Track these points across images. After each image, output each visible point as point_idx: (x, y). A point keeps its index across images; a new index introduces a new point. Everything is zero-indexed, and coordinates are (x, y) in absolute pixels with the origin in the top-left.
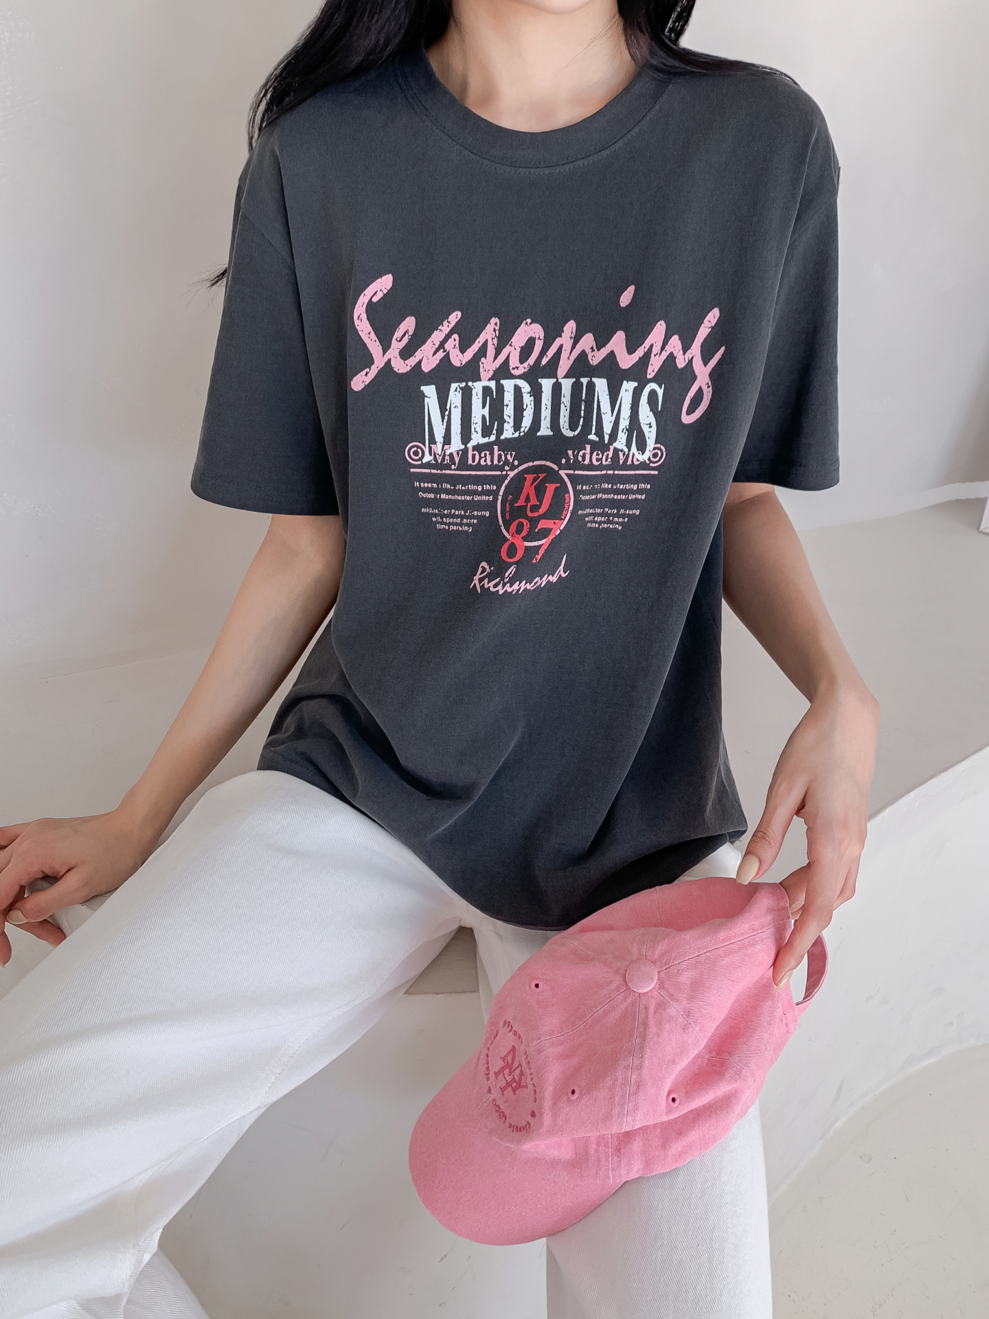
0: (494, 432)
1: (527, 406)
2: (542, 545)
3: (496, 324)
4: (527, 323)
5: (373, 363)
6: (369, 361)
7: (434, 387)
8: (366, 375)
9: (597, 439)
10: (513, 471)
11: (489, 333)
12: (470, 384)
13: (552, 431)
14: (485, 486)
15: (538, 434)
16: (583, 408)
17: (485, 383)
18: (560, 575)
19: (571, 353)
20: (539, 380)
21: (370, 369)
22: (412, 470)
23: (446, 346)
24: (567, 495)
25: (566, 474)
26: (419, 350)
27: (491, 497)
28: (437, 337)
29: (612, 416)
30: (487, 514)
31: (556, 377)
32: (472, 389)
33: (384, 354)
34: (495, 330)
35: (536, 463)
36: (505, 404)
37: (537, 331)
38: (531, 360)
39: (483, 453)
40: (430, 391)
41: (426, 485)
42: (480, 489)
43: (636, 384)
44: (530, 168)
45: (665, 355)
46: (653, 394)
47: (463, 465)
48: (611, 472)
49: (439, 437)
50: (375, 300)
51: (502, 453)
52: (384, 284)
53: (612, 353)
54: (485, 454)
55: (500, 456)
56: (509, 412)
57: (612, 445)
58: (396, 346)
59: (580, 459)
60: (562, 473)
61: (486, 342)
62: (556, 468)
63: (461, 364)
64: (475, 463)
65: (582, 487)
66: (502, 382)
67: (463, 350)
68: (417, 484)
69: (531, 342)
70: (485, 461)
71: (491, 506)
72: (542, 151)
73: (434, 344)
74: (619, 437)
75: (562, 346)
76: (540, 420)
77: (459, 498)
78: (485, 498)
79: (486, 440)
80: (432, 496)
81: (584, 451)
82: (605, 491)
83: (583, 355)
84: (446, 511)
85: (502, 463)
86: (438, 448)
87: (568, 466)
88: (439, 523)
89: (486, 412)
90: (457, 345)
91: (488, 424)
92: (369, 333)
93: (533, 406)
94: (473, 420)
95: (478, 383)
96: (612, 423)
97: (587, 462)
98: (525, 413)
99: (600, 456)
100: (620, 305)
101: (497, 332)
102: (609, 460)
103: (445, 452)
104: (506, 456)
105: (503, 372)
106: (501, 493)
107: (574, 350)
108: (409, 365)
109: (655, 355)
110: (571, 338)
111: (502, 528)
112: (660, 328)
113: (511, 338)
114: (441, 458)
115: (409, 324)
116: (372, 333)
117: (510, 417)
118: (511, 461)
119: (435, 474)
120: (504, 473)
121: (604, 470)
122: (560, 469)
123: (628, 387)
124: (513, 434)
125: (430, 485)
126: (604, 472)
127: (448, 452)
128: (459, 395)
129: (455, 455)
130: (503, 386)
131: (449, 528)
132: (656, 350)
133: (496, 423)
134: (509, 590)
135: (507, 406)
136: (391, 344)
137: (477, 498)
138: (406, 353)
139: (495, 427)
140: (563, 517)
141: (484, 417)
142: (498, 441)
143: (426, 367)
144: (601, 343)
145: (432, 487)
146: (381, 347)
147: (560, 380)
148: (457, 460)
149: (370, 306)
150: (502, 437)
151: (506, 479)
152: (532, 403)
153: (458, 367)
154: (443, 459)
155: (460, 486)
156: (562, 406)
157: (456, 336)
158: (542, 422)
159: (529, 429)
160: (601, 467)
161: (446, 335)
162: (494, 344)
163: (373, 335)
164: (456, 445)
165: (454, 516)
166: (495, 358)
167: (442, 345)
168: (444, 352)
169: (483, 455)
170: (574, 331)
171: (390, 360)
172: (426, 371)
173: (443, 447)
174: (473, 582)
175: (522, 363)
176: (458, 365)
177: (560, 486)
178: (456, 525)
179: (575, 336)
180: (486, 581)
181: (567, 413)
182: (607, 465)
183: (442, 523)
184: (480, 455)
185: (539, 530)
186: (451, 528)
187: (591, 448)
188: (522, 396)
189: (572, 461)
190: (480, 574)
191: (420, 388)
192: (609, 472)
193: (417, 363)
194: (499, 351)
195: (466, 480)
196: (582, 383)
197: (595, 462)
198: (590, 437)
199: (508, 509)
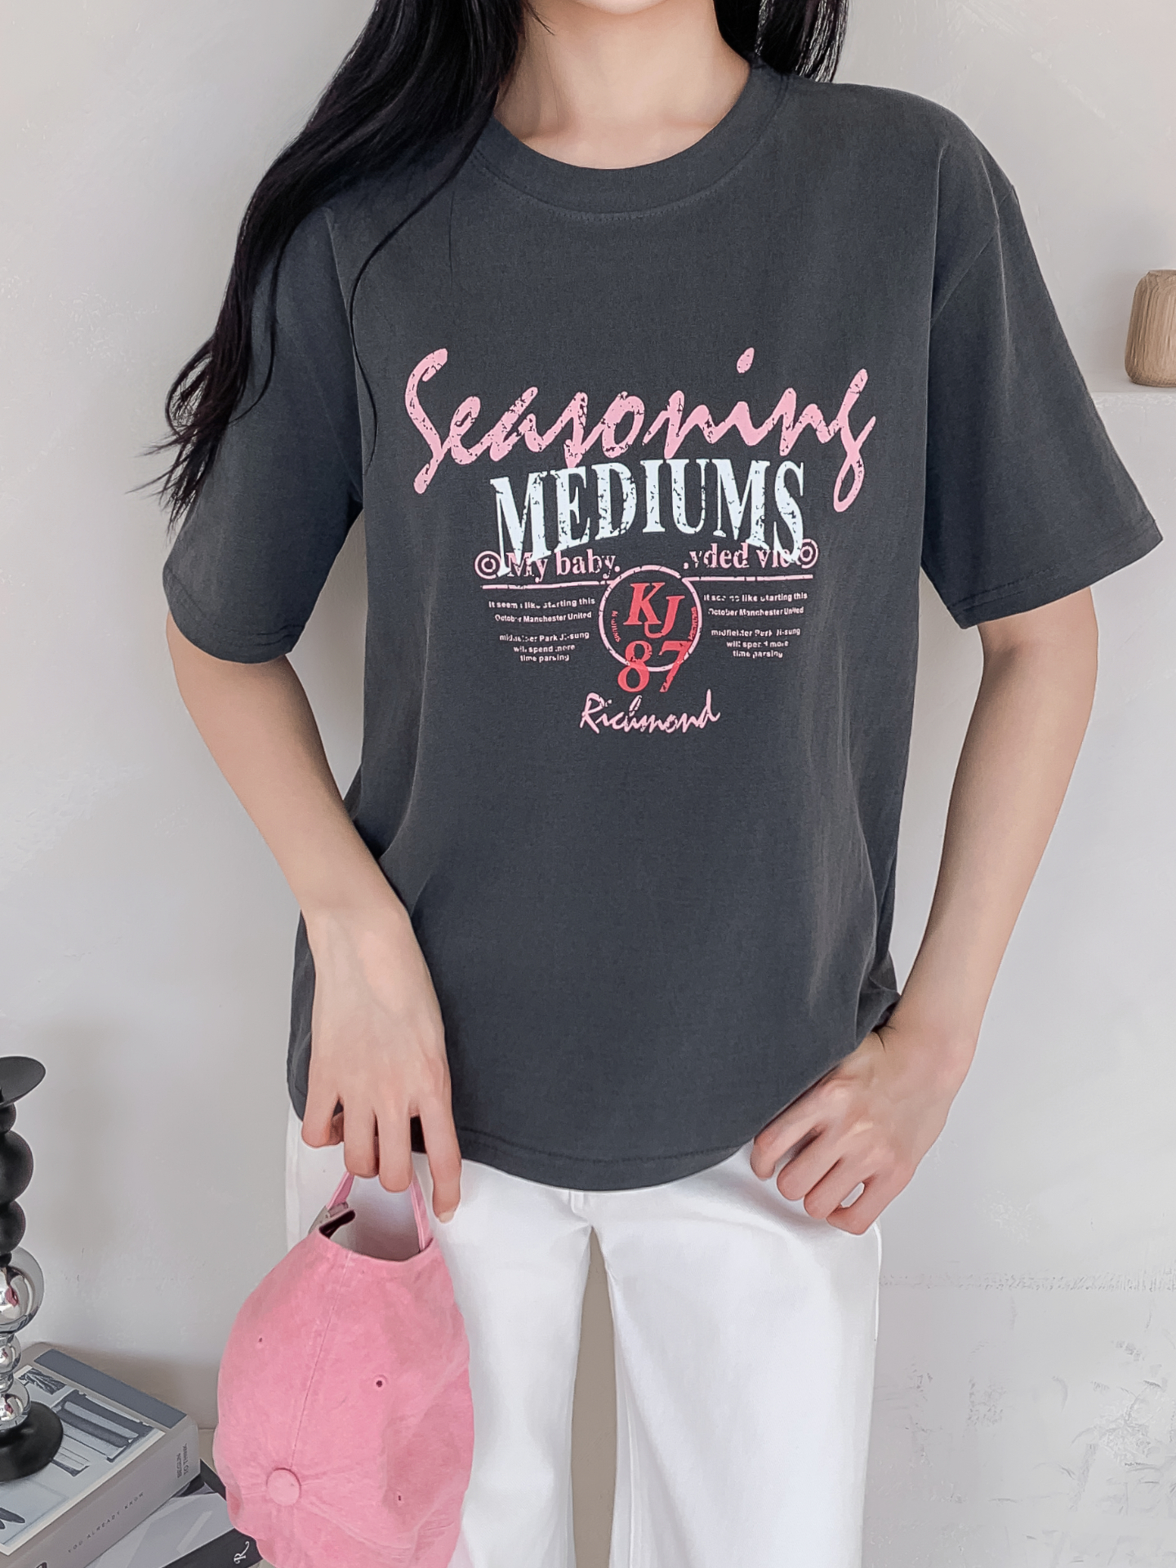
0: (587, 531)
1: (627, 495)
3: (583, 400)
4: (622, 397)
5: (431, 455)
6: (428, 455)
7: (507, 479)
8: (425, 472)
9: (725, 535)
10: (613, 579)
11: (576, 409)
12: (553, 472)
13: (663, 526)
14: (580, 601)
15: (645, 531)
16: (703, 497)
17: (572, 470)
18: (708, 718)
19: (680, 428)
20: (642, 462)
21: (429, 464)
22: (485, 587)
23: (520, 428)
25: (692, 583)
26: (487, 435)
27: (590, 613)
28: (508, 419)
29: (741, 505)
30: (588, 635)
31: (663, 458)
32: (556, 479)
33: (442, 444)
34: (582, 407)
35: (646, 568)
36: (599, 494)
37: (635, 404)
38: (630, 439)
39: (575, 558)
40: (502, 484)
41: (504, 605)
42: (575, 605)
43: (767, 464)
45: (799, 427)
46: (790, 475)
47: (551, 576)
48: (752, 579)
49: (517, 543)
50: (427, 379)
51: (599, 558)
52: (437, 360)
53: (734, 428)
54: (578, 560)
55: (596, 561)
56: (605, 504)
57: (744, 542)
58: (456, 432)
59: (706, 561)
60: (686, 581)
61: (571, 422)
62: (677, 575)
63: (540, 449)
64: (567, 572)
65: (712, 598)
66: (594, 467)
67: (541, 433)
68: (492, 604)
69: (629, 417)
70: (579, 568)
71: (592, 625)
73: (505, 428)
74: (753, 531)
75: (668, 420)
76: (646, 513)
77: (550, 619)
78: (581, 616)
79: (577, 542)
80: (512, 619)
81: (710, 552)
82: (749, 606)
83: (697, 430)
84: (532, 638)
85: (599, 570)
86: (516, 557)
87: (692, 572)
88: (523, 654)
89: (575, 506)
90: (534, 427)
91: (579, 522)
92: (423, 421)
93: (635, 495)
94: (560, 518)
95: (563, 470)
96: (742, 513)
97: (714, 565)
98: (626, 505)
99: (730, 557)
100: (737, 371)
101: (585, 410)
102: (745, 562)
103: (525, 562)
104: (604, 560)
105: (595, 455)
106: (602, 608)
107: (684, 425)
108: (474, 455)
109: (787, 429)
110: (679, 410)
111: (613, 652)
112: (790, 396)
113: (603, 415)
114: (520, 569)
115: (472, 405)
116: (427, 418)
117: (606, 511)
118: (611, 567)
119: (514, 590)
120: (603, 583)
122: (683, 577)
123: (758, 468)
124: (611, 532)
126: (742, 579)
127: (529, 562)
128: (540, 488)
129: (539, 564)
130: (594, 471)
131: (538, 660)
132: (788, 421)
133: (589, 519)
135: (602, 496)
136: (449, 430)
137: (572, 617)
138: (468, 441)
139: (588, 525)
141: (572, 513)
142: (592, 543)
144: (718, 418)
145: (512, 608)
146: (437, 433)
147: (668, 461)
148: (542, 570)
149: (423, 388)
150: (598, 538)
152: (634, 491)
153: (536, 453)
154: (524, 571)
155: (549, 603)
156: (674, 493)
157: (532, 416)
158: (649, 516)
159: (632, 525)
160: (733, 571)
161: (520, 416)
162: (581, 423)
163: (428, 422)
164: (540, 551)
165: (544, 644)
166: (584, 439)
167: (515, 428)
168: (517, 436)
169: (575, 561)
170: (683, 403)
171: (449, 450)
172: (496, 460)
173: (523, 555)
174: (583, 720)
175: (617, 443)
176: (536, 449)
177: (683, 597)
178: (548, 654)
179: (684, 409)
180: (604, 717)
181: (682, 504)
182: (742, 568)
183: (528, 654)
184: (571, 561)
185: (663, 653)
186: (541, 659)
187: (718, 546)
188: (621, 484)
189: (696, 565)
190: (591, 708)
191: (489, 482)
192: (749, 579)
193: (485, 451)
194: (587, 431)
195: (554, 595)
196: (699, 466)
197: (724, 565)
198: (717, 534)
199: (615, 628)
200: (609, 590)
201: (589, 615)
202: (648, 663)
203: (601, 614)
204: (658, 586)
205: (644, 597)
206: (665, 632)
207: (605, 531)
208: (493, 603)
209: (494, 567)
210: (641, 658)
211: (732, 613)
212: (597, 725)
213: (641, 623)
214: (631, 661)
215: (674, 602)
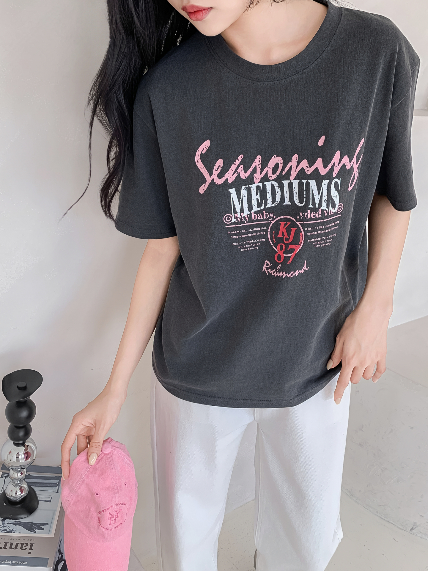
0: (263, 205)
1: (277, 192)
2: (291, 256)
3: (260, 158)
4: (274, 157)
5: (206, 181)
6: (204, 180)
7: (234, 189)
8: (204, 186)
9: (313, 207)
10: (273, 220)
11: (257, 162)
12: (250, 186)
13: (290, 203)
14: (261, 228)
15: (284, 204)
16: (305, 193)
17: (257, 184)
18: (305, 270)
19: (296, 169)
20: (282, 181)
21: (205, 184)
22: (227, 227)
23: (238, 171)
24: (300, 233)
25: (300, 224)
26: (226, 174)
27: (265, 232)
28: (234, 167)
29: (319, 196)
30: (264, 240)
31: (290, 180)
32: (251, 188)
33: (210, 177)
34: (259, 161)
36: (267, 192)
37: (279, 160)
38: (278, 173)
40: (232, 191)
41: (234, 232)
42: (259, 230)
43: (328, 181)
44: (270, 81)
45: (340, 165)
46: (336, 183)
48: (323, 221)
49: (238, 210)
50: (203, 152)
51: (268, 214)
52: (206, 145)
53: (317, 168)
54: (260, 215)
55: (266, 215)
56: (269, 195)
57: (320, 208)
58: (215, 173)
59: (306, 216)
60: (298, 223)
61: (256, 167)
62: (295, 220)
63: (245, 178)
64: (256, 219)
65: (308, 229)
66: (265, 183)
67: (245, 171)
69: (277, 165)
70: (260, 217)
71: (266, 236)
72: (275, 73)
73: (232, 170)
74: (323, 204)
75: (292, 166)
76: (284, 198)
77: (251, 235)
78: (262, 233)
79: (259, 209)
80: (237, 237)
81: (307, 213)
82: (321, 230)
83: (302, 169)
84: (245, 242)
85: (268, 218)
86: (238, 215)
87: (300, 220)
88: (241, 248)
89: (258, 197)
90: (243, 170)
91: (260, 202)
92: (203, 168)
94: (253, 201)
95: (253, 185)
96: (319, 199)
97: (309, 217)
98: (277, 196)
99: (315, 214)
100: (318, 145)
101: (261, 162)
102: (320, 215)
103: (241, 216)
104: (269, 214)
105: (265, 179)
106: (269, 230)
107: (298, 168)
108: (222, 181)
109: (336, 167)
110: (296, 162)
111: (273, 246)
112: (338, 154)
113: (268, 164)
114: (240, 219)
115: (220, 162)
117: (270, 198)
118: (272, 216)
119: (237, 227)
120: (269, 222)
121: (319, 220)
122: (297, 221)
123: (325, 183)
124: (272, 205)
125: (236, 232)
127: (243, 216)
128: (246, 191)
129: (246, 217)
130: (265, 185)
131: (247, 250)
132: (336, 164)
133: (263, 201)
134: (279, 275)
135: (268, 193)
136: (213, 172)
137: (258, 234)
138: (220, 176)
139: (263, 203)
141: (257, 199)
142: (265, 209)
143: (230, 181)
144: (311, 164)
146: (208, 174)
147: (292, 181)
148: (247, 219)
149: (202, 156)
150: (267, 207)
151: (271, 224)
152: (280, 191)
153: (243, 179)
154: (241, 220)
155: (250, 230)
156: (294, 192)
157: (242, 166)
159: (279, 202)
160: (316, 219)
161: (237, 166)
162: (260, 167)
163: (205, 169)
164: (246, 212)
165: (249, 244)
166: (261, 173)
167: (236, 171)
168: (237, 173)
169: (259, 215)
170: (297, 159)
171: (213, 179)
172: (230, 182)
173: (240, 214)
174: (264, 269)
175: (273, 174)
176: (244, 178)
177: (297, 229)
178: (251, 247)
179: (298, 161)
180: (270, 270)
181: (297, 195)
182: (319, 217)
183: (243, 248)
184: (257, 216)
185: (289, 249)
187: (310, 211)
188: (275, 188)
189: (302, 218)
190: (266, 266)
191: (228, 190)
192: (321, 221)
193: (226, 179)
194: (262, 170)
195: (252, 227)
196: (303, 183)
197: (313, 217)
198: (309, 206)
199: (274, 237)
200: (272, 224)
201: (265, 233)
202: (284, 253)
203: (269, 232)
204: (289, 223)
205: (284, 228)
206: (290, 241)
207: (270, 204)
208: (230, 232)
209: (230, 220)
210: (282, 250)
211: (315, 233)
212: (268, 272)
213: (282, 237)
214: (279, 251)
215: (293, 230)
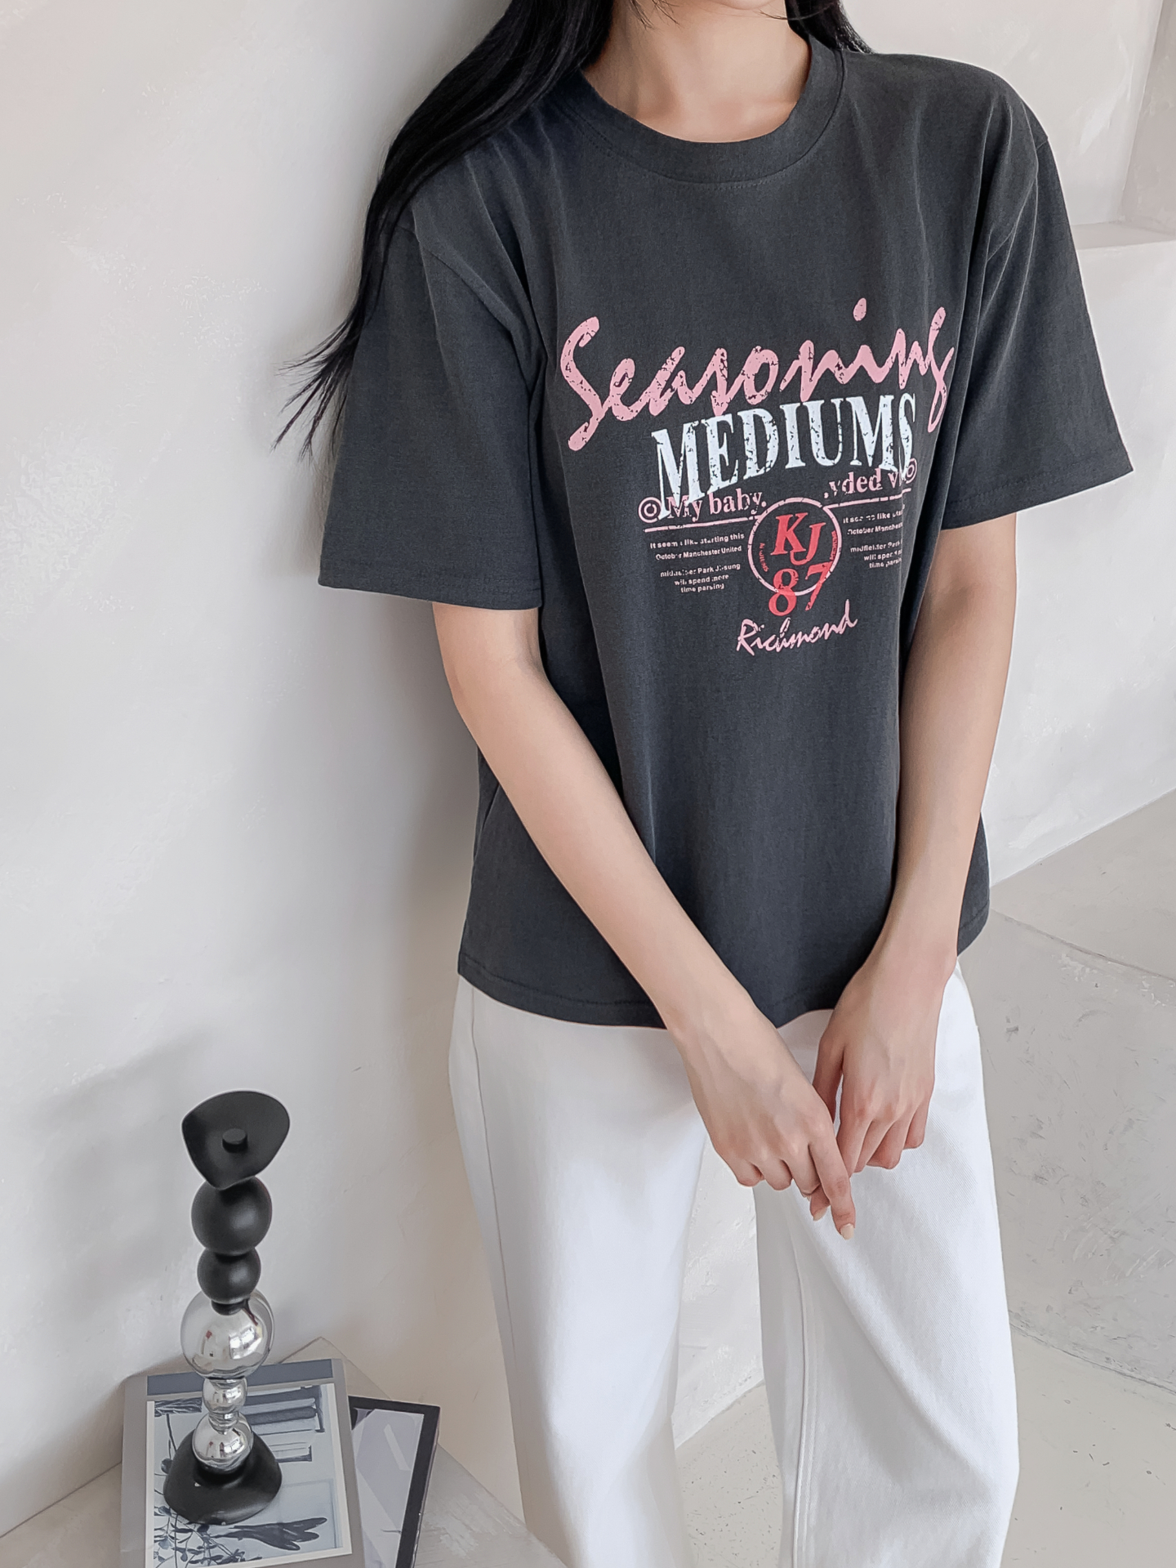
0: (736, 472)
1: (770, 437)
3: (722, 355)
4: (756, 350)
5: (591, 415)
6: (585, 413)
7: (665, 431)
8: (585, 430)
9: (860, 464)
10: (761, 514)
11: (717, 363)
12: (703, 421)
13: (803, 461)
14: (731, 536)
15: (787, 467)
16: (840, 432)
17: (719, 418)
18: (847, 625)
19: (811, 375)
20: (781, 407)
21: (589, 423)
22: (646, 531)
23: (676, 384)
25: (831, 509)
26: (643, 393)
27: (740, 547)
28: (662, 376)
29: (873, 434)
30: (739, 566)
31: (799, 401)
32: (705, 427)
33: (602, 404)
34: (722, 361)
35: (789, 501)
36: (745, 438)
37: (769, 356)
38: (769, 387)
39: (725, 499)
40: (661, 436)
41: (664, 545)
42: (726, 540)
43: (892, 397)
45: (909, 363)
46: (907, 405)
47: (705, 515)
48: (886, 499)
49: (675, 487)
50: (582, 344)
51: (747, 496)
52: (590, 327)
53: (861, 367)
54: (728, 500)
55: (744, 499)
56: (750, 446)
57: (878, 467)
58: (616, 393)
59: (844, 489)
60: (826, 509)
61: (714, 375)
62: (818, 504)
63: (691, 401)
64: (718, 511)
65: (849, 520)
66: (739, 414)
67: (691, 387)
68: (652, 546)
69: (764, 368)
70: (729, 507)
71: (741, 557)
73: (660, 385)
74: (884, 457)
75: (800, 368)
76: (787, 451)
77: (706, 553)
78: (733, 550)
79: (727, 483)
80: (673, 556)
81: (847, 480)
82: (883, 523)
83: (828, 373)
84: (690, 572)
85: (747, 507)
86: (675, 500)
87: (832, 500)
88: (683, 586)
89: (724, 451)
90: (685, 382)
91: (727, 464)
92: (581, 383)
93: (777, 436)
94: (711, 462)
95: (712, 419)
96: (874, 442)
97: (851, 491)
98: (769, 445)
99: (866, 482)
100: (854, 319)
101: (726, 363)
102: (879, 485)
103: (683, 504)
104: (751, 497)
105: (739, 403)
106: (750, 541)
107: (816, 371)
108: (634, 411)
109: (901, 366)
110: (810, 358)
111: (762, 581)
112: (900, 336)
113: (742, 368)
114: (679, 511)
115: (627, 367)
116: (585, 381)
117: (752, 452)
118: (758, 503)
119: (673, 530)
120: (751, 518)
121: (876, 497)
123: (886, 401)
124: (758, 471)
125: (669, 544)
126: (877, 500)
127: (687, 503)
128: (693, 436)
129: (695, 505)
130: (740, 418)
131: (697, 590)
132: (901, 358)
133: (736, 461)
134: (786, 645)
135: (748, 440)
136: (609, 390)
137: (724, 550)
138: (628, 399)
139: (737, 467)
140: (831, 558)
141: (722, 457)
142: (740, 483)
143: (655, 411)
145: (672, 547)
146: (597, 396)
147: (804, 404)
148: (698, 511)
149: (579, 353)
150: (745, 477)
151: (754, 525)
152: (776, 433)
153: (687, 405)
154: (682, 512)
155: (705, 539)
156: (812, 432)
157: (682, 373)
158: (790, 453)
159: (775, 463)
160: (868, 495)
161: (672, 374)
162: (724, 376)
163: (586, 384)
164: (695, 493)
165: (701, 576)
166: (728, 389)
167: (668, 385)
168: (670, 392)
169: (725, 501)
170: (812, 351)
171: (610, 409)
172: (655, 414)
173: (681, 498)
174: (739, 644)
175: (758, 390)
176: (688, 402)
177: (824, 524)
178: (706, 584)
179: (814, 356)
180: (758, 640)
181: (821, 440)
182: (876, 491)
183: (688, 586)
184: (722, 501)
185: (809, 577)
186: (699, 589)
187: (854, 474)
188: (764, 427)
189: (835, 493)
190: (745, 633)
191: (651, 435)
192: (883, 499)
193: (644, 407)
194: (730, 382)
195: (710, 532)
196: (834, 405)
197: (860, 490)
198: (853, 463)
200: (757, 524)
201: (740, 549)
203: (750, 547)
204: (801, 516)
205: (789, 528)
207: (752, 470)
208: (654, 545)
209: (655, 512)
211: (869, 530)
212: (752, 648)
214: (779, 588)
215: (816, 529)
